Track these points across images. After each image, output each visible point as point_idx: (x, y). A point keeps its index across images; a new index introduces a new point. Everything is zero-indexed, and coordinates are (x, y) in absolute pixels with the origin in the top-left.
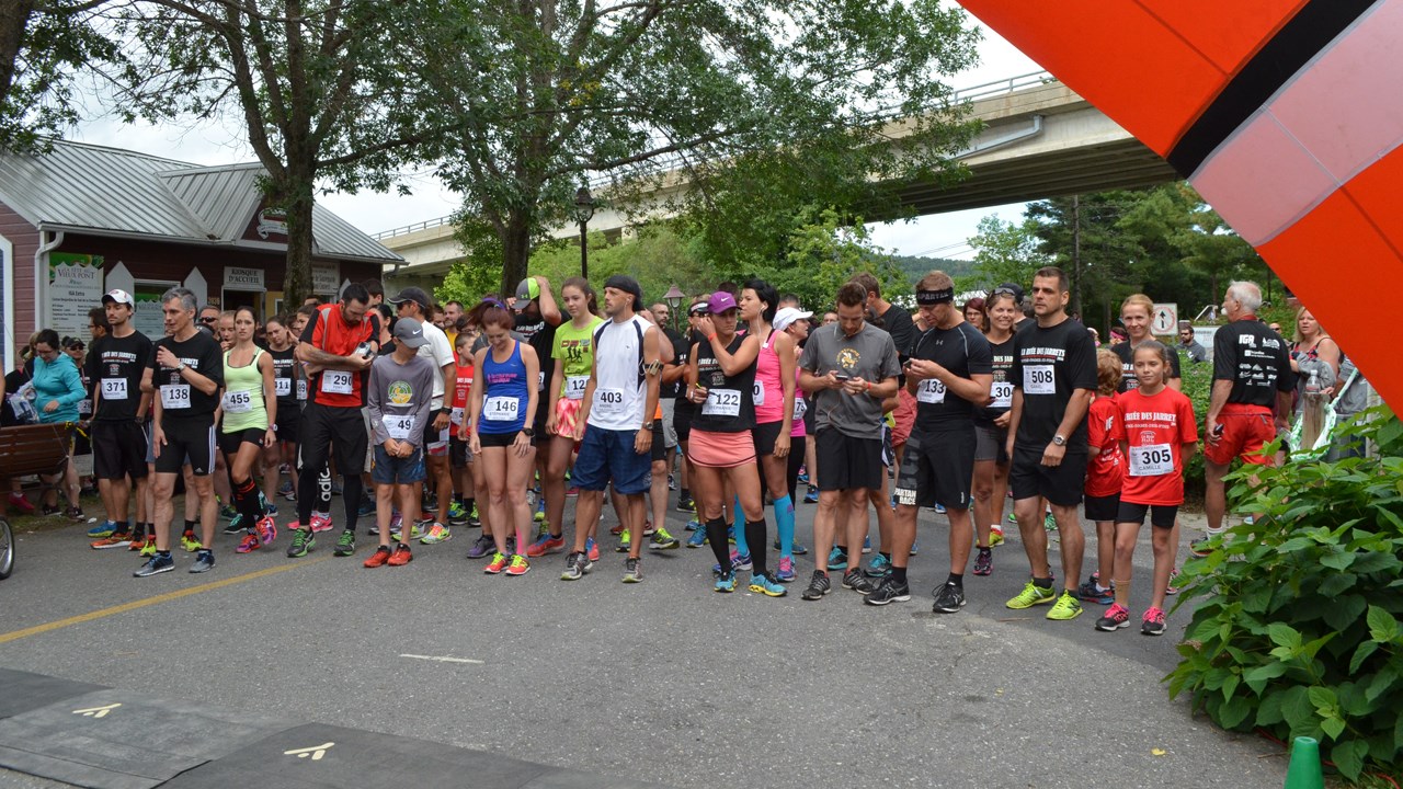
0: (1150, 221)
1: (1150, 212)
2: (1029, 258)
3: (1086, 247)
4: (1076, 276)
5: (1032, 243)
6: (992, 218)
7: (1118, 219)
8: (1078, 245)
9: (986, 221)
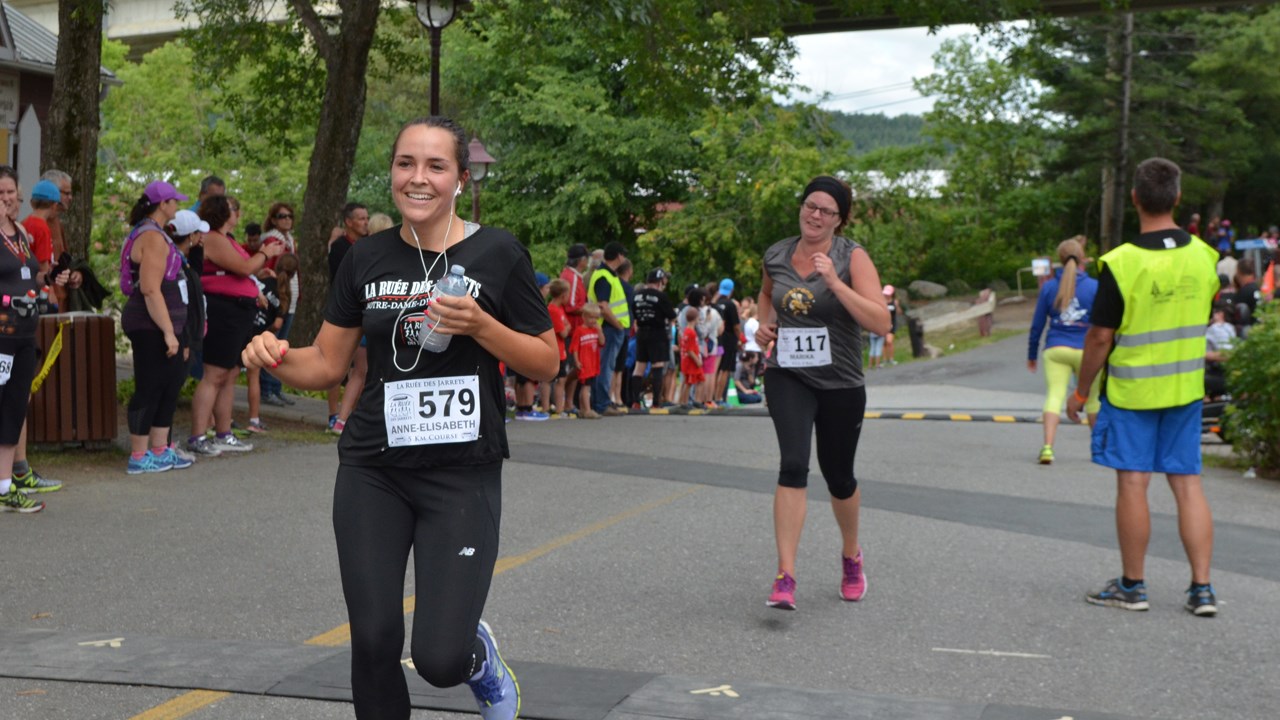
0: (1253, 63)
1: (1255, 48)
2: (1024, 119)
3: (1139, 106)
4: (1120, 159)
5: (1029, 91)
6: (958, 44)
7: (1193, 59)
8: (1127, 103)
9: (948, 47)
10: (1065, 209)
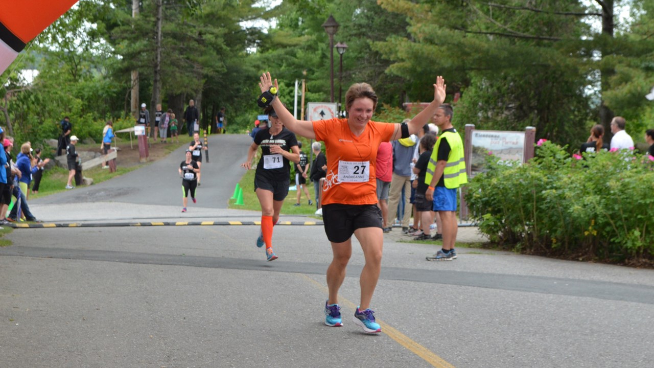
10: (115, 95)
